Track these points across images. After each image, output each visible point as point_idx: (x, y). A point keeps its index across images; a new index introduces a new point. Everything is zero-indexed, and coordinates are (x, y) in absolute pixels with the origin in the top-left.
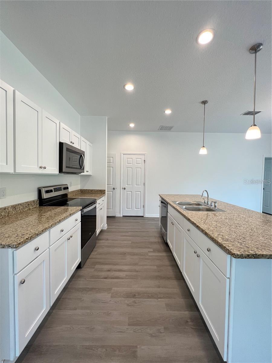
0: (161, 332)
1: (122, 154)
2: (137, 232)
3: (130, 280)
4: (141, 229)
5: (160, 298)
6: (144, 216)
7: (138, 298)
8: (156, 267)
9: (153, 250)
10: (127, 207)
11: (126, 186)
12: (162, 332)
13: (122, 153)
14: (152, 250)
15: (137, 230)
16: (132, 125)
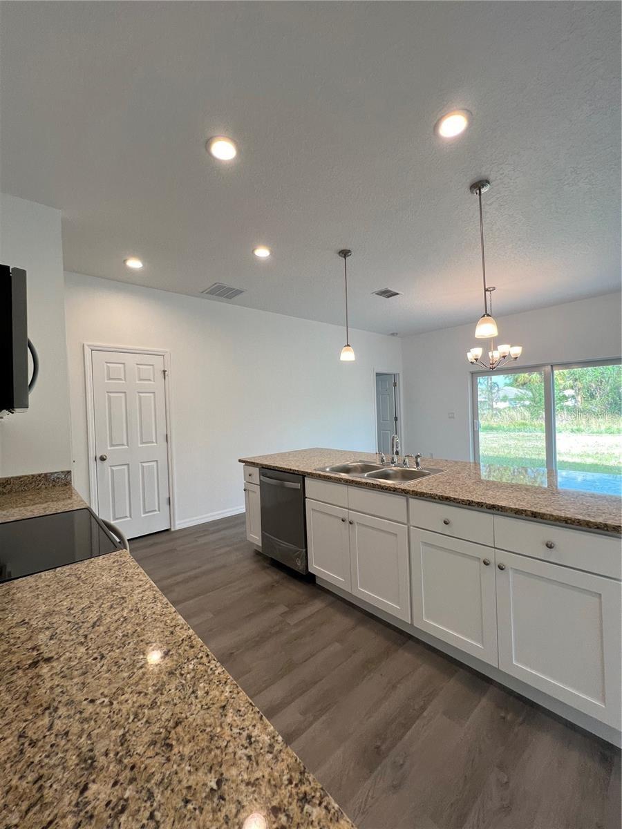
0: (506, 783)
1: (86, 347)
2: (196, 577)
3: (324, 718)
4: (199, 567)
5: (423, 709)
6: (173, 530)
7: (389, 749)
8: (337, 644)
9: (287, 606)
10: (115, 515)
11: (107, 450)
12: (505, 780)
13: (88, 346)
14: (287, 609)
15: (192, 573)
16: (135, 264)
